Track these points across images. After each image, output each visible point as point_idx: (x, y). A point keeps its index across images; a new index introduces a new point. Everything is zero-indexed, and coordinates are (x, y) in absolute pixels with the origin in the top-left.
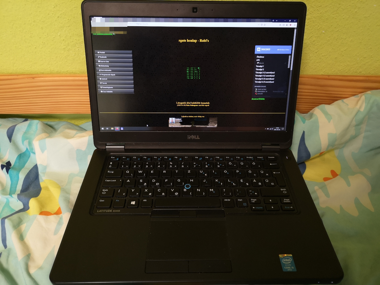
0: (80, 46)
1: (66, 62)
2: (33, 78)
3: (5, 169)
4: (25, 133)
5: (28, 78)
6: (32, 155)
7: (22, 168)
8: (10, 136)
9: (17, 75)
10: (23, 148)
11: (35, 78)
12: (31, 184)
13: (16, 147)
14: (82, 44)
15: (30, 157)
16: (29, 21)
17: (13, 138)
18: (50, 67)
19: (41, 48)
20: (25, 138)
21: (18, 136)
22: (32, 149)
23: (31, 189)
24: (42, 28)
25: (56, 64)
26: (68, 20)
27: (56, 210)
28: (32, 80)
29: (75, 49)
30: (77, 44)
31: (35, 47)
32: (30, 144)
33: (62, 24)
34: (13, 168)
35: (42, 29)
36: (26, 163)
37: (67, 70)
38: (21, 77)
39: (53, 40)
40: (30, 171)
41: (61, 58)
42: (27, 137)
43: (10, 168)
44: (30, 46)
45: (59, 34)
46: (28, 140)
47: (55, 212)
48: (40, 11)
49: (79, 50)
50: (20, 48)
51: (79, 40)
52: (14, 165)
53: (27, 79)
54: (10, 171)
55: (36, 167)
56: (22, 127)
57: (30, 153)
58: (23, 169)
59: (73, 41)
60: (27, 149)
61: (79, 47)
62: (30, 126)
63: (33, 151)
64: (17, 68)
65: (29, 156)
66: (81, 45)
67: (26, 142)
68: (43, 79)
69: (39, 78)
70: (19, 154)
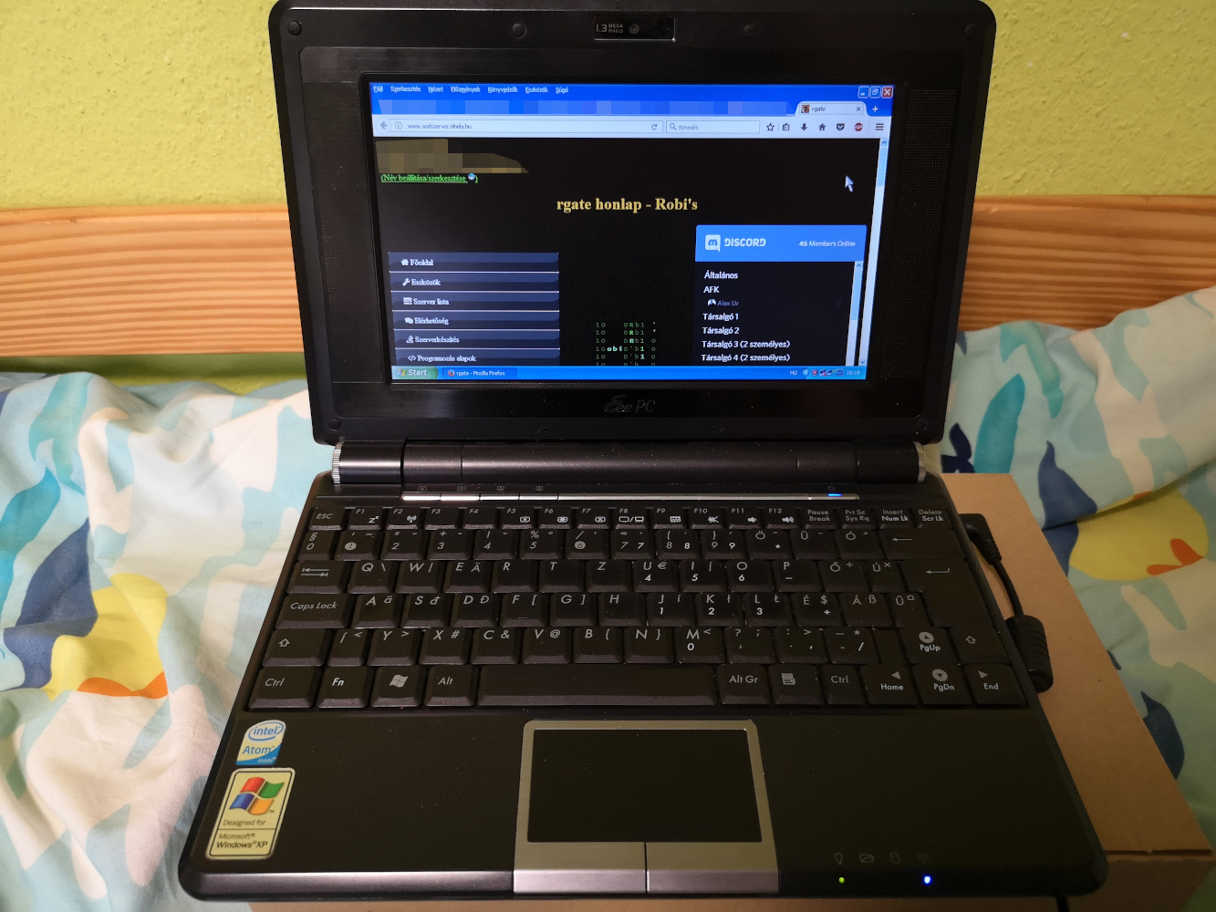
0: (242, 103)
1: (194, 162)
2: (73, 219)
4: (40, 416)
5: (52, 219)
6: (66, 494)
7: (27, 541)
9: (16, 210)
10: (33, 471)
11: (79, 221)
12: (59, 597)
14: (249, 94)
15: (59, 504)
16: (59, 10)
18: (134, 185)
19: (103, 114)
20: (37, 437)
21: (16, 429)
22: (69, 470)
23: (58, 614)
24: (105, 37)
25: (155, 171)
27: (146, 680)
28: (71, 228)
29: (224, 116)
30: (232, 94)
31: (81, 107)
32: (58, 452)
33: (177, 19)
35: (106, 40)
36: (45, 522)
37: (198, 195)
38: (29, 215)
39: (144, 83)
40: (57, 553)
41: (175, 147)
42: (48, 430)
44: (63, 107)
45: (167, 60)
46: (50, 441)
47: (142, 687)
49: (238, 116)
50: (27, 114)
51: (238, 80)
53: (48, 222)
55: (81, 536)
56: (31, 395)
57: (58, 490)
58: (29, 545)
59: (216, 85)
60: (48, 473)
61: (239, 106)
62: (58, 392)
63: (73, 478)
64: (19, 190)
65: (57, 499)
66: (248, 98)
67: (45, 449)
68: (107, 220)
69: (93, 220)
70: (19, 491)
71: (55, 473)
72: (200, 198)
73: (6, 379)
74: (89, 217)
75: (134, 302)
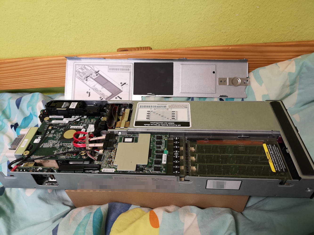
0: (67, 33)
1: (58, 46)
2: (33, 59)
3: (13, 128)
4: (29, 102)
5: (29, 60)
8: (18, 104)
9: (22, 58)
10: (28, 113)
11: (35, 60)
13: (23, 112)
16: (29, 16)
17: (20, 106)
18: (46, 52)
19: (39, 37)
20: (28, 106)
21: (24, 104)
22: (35, 113)
24: (38, 21)
25: (50, 48)
26: (57, 13)
28: (33, 61)
29: (63, 36)
30: (65, 31)
31: (34, 36)
32: (32, 109)
33: (53, 16)
34: (19, 127)
36: (30, 123)
37: (59, 53)
38: (25, 59)
39: (47, 30)
41: (54, 43)
42: (30, 105)
43: (17, 127)
44: (31, 36)
45: (51, 25)
46: (31, 107)
48: (36, 8)
49: (66, 36)
50: (24, 38)
51: (66, 28)
52: (20, 125)
54: (17, 129)
56: (27, 98)
57: (33, 117)
59: (61, 30)
60: (31, 113)
62: (33, 96)
63: (36, 114)
64: (23, 54)
65: (32, 119)
66: (68, 32)
68: (40, 59)
69: (38, 59)
70: (25, 117)
71: (32, 113)
72: (60, 53)
73: (22, 94)
74: (37, 59)
75: (47, 76)
